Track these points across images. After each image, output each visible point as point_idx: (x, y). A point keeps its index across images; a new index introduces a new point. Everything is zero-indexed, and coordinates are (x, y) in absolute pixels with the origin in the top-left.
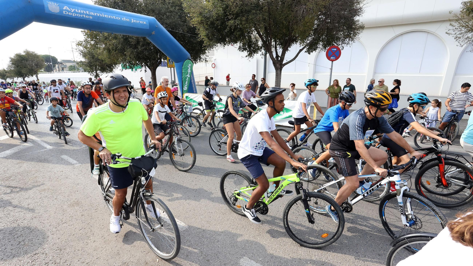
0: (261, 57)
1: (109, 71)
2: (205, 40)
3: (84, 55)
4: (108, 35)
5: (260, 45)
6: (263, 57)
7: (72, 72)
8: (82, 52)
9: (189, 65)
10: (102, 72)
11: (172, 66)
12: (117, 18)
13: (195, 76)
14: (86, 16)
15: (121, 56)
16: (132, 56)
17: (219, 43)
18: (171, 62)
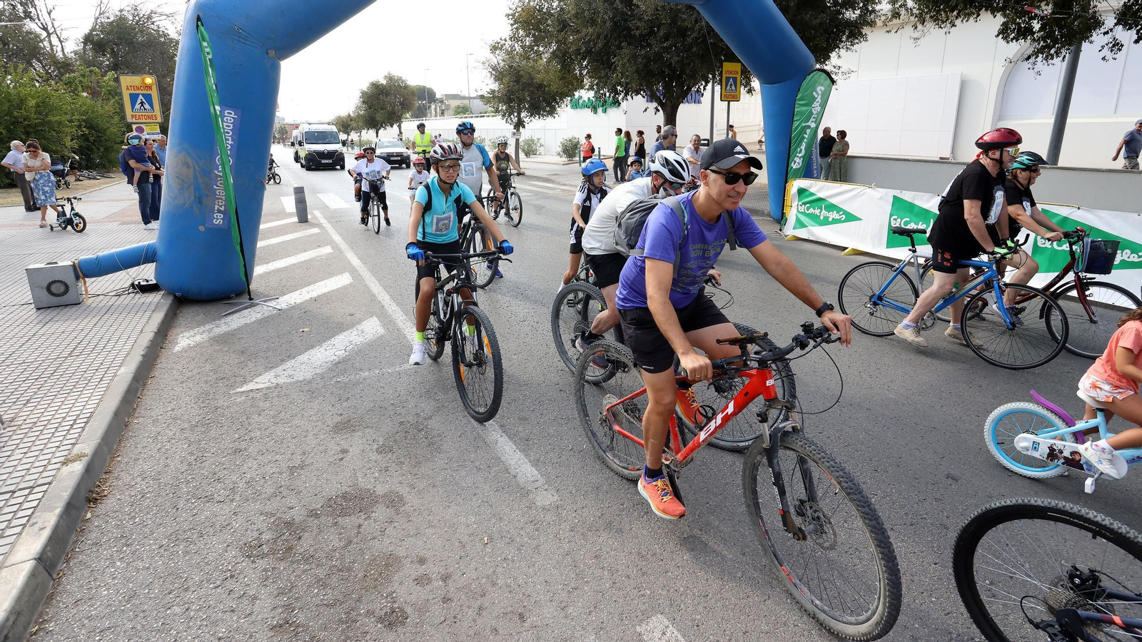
11: (733, 97)
18: (731, 84)
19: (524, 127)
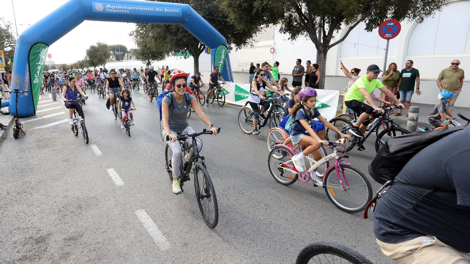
10: (153, 60)
14: (124, 11)
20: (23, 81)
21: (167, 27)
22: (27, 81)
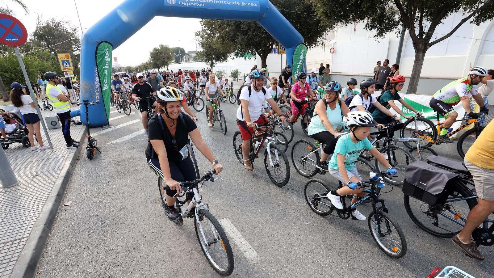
0: (396, 35)
1: (223, 60)
2: (322, 19)
3: (203, 45)
4: (222, 22)
5: (396, 20)
6: (399, 35)
7: (196, 62)
8: (201, 42)
9: (303, 50)
10: (217, 61)
11: (283, 52)
12: (227, 3)
13: (307, 64)
14: (199, 5)
15: (234, 44)
16: (243, 43)
17: (340, 22)
18: (282, 48)
19: (214, 66)
20: (93, 87)
21: (238, 26)
22: (97, 88)
